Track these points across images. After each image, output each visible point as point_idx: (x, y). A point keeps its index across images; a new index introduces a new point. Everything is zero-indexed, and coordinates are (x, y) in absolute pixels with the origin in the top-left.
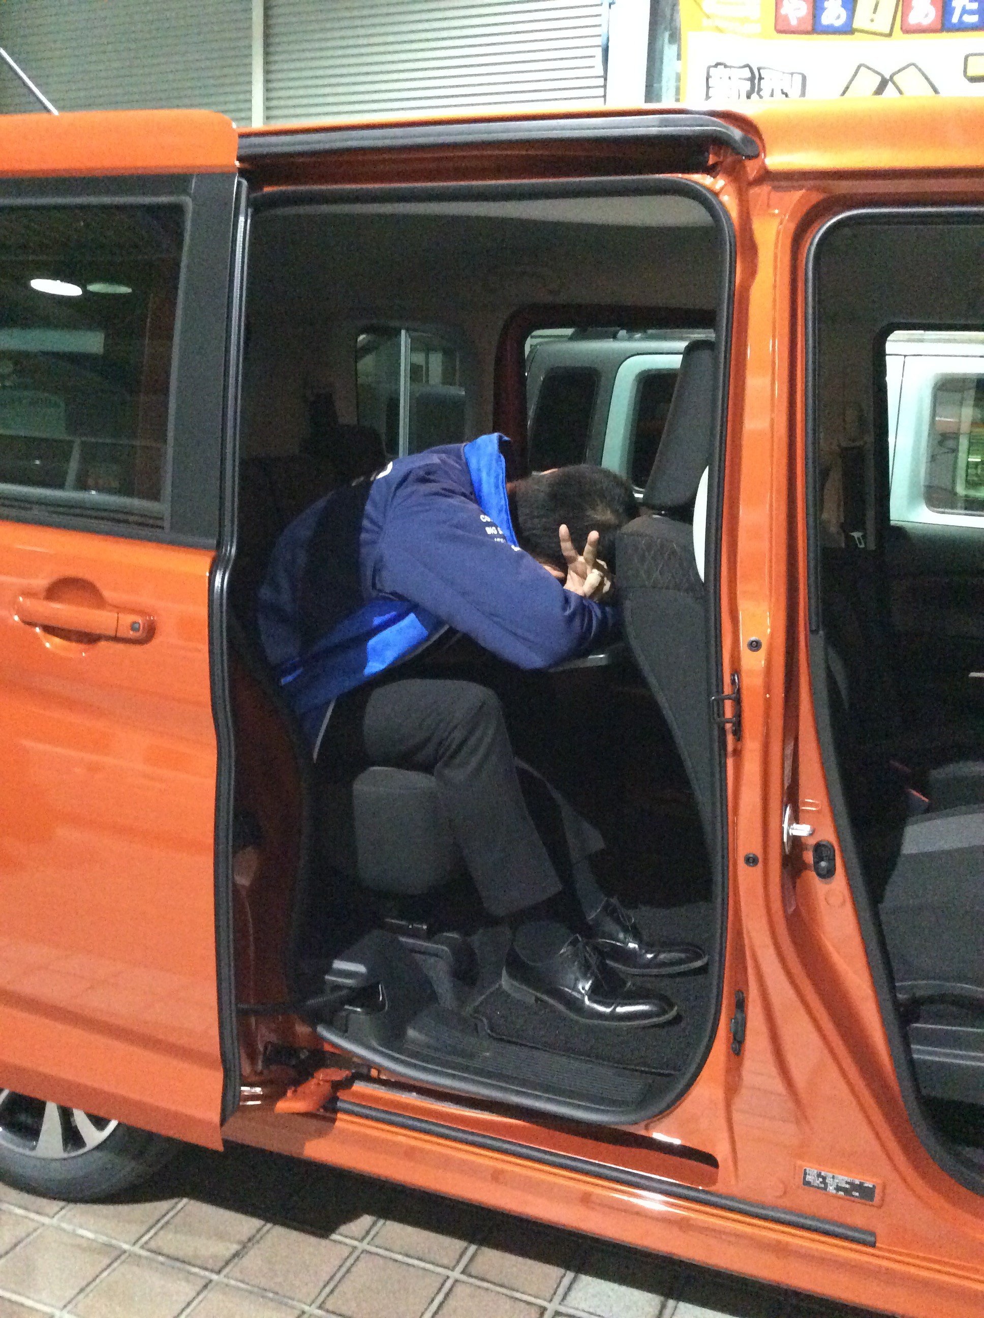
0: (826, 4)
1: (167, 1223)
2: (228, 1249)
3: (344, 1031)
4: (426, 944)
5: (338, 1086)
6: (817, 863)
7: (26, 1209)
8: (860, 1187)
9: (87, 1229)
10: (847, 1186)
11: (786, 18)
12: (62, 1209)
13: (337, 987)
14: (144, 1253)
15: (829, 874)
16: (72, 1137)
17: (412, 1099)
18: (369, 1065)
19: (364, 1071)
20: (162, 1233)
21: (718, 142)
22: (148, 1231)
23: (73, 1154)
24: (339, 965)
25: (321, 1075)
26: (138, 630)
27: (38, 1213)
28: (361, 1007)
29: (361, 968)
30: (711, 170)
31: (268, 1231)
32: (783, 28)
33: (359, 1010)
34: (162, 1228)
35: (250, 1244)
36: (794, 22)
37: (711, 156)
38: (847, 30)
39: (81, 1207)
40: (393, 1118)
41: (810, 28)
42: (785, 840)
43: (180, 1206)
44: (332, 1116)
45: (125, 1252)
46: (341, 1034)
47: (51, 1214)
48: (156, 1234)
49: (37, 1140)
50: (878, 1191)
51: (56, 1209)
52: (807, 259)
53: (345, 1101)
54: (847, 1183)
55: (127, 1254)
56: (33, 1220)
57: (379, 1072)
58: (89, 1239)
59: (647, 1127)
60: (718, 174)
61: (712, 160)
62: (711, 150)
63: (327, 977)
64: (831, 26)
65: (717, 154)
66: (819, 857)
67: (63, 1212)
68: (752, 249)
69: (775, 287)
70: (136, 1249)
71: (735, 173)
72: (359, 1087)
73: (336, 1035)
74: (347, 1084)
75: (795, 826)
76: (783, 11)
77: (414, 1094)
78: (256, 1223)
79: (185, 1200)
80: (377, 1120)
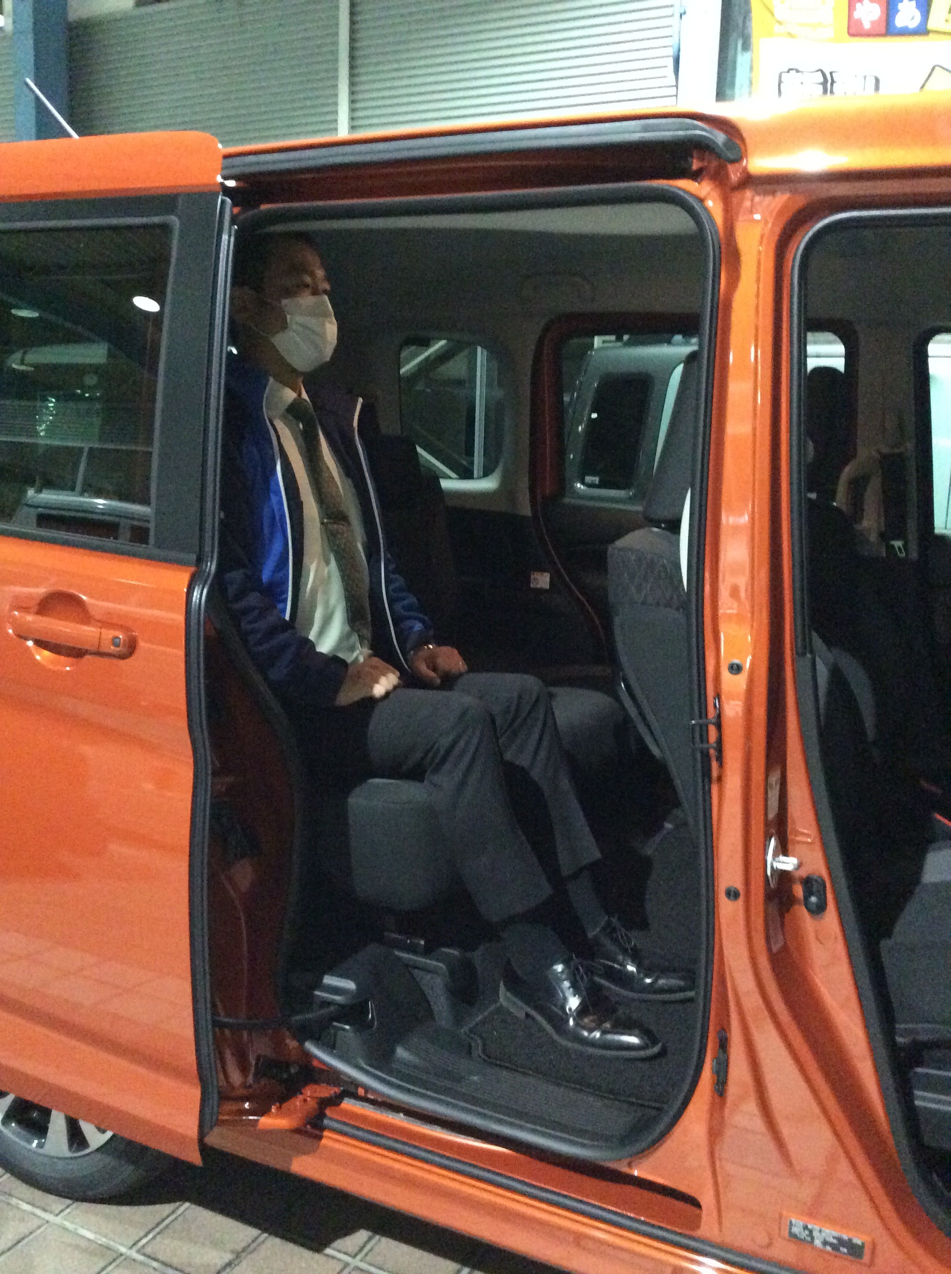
0: (900, 6)
1: (167, 1226)
2: (222, 1258)
3: (331, 1047)
4: (423, 960)
5: (325, 1103)
6: (806, 898)
7: (33, 1205)
8: (849, 1244)
9: (88, 1229)
10: (835, 1241)
11: (859, 22)
12: (68, 1207)
13: (327, 1003)
14: (140, 1258)
15: (819, 909)
16: (76, 1137)
17: (399, 1120)
18: (356, 1084)
19: (352, 1089)
20: (158, 1237)
21: (701, 146)
22: (146, 1235)
23: (76, 1155)
24: (329, 980)
25: (308, 1091)
26: (118, 646)
27: (45, 1210)
28: (349, 1024)
29: (351, 985)
30: (695, 176)
31: (263, 1242)
32: (855, 30)
33: (347, 1027)
34: (159, 1233)
35: (243, 1255)
36: (867, 26)
37: (695, 161)
38: (922, 31)
39: (85, 1205)
40: (378, 1139)
41: (883, 31)
42: (769, 873)
43: (182, 1209)
44: (317, 1132)
45: (121, 1255)
46: (329, 1050)
47: (57, 1212)
48: (154, 1238)
49: (45, 1138)
50: (867, 1251)
51: (61, 1207)
52: (793, 266)
53: (331, 1119)
54: (834, 1238)
55: (123, 1257)
56: (39, 1217)
57: (366, 1092)
58: (89, 1240)
59: (630, 1165)
60: (701, 180)
61: (695, 165)
62: (695, 155)
63: (317, 993)
64: (906, 28)
65: (701, 159)
66: (808, 893)
67: (68, 1210)
68: (735, 256)
69: (758, 296)
70: (133, 1254)
71: (719, 177)
72: (348, 1104)
73: (324, 1051)
74: (334, 1101)
75: (782, 858)
76: (856, 15)
77: (402, 1115)
78: (254, 1232)
79: (187, 1204)
80: (363, 1140)
